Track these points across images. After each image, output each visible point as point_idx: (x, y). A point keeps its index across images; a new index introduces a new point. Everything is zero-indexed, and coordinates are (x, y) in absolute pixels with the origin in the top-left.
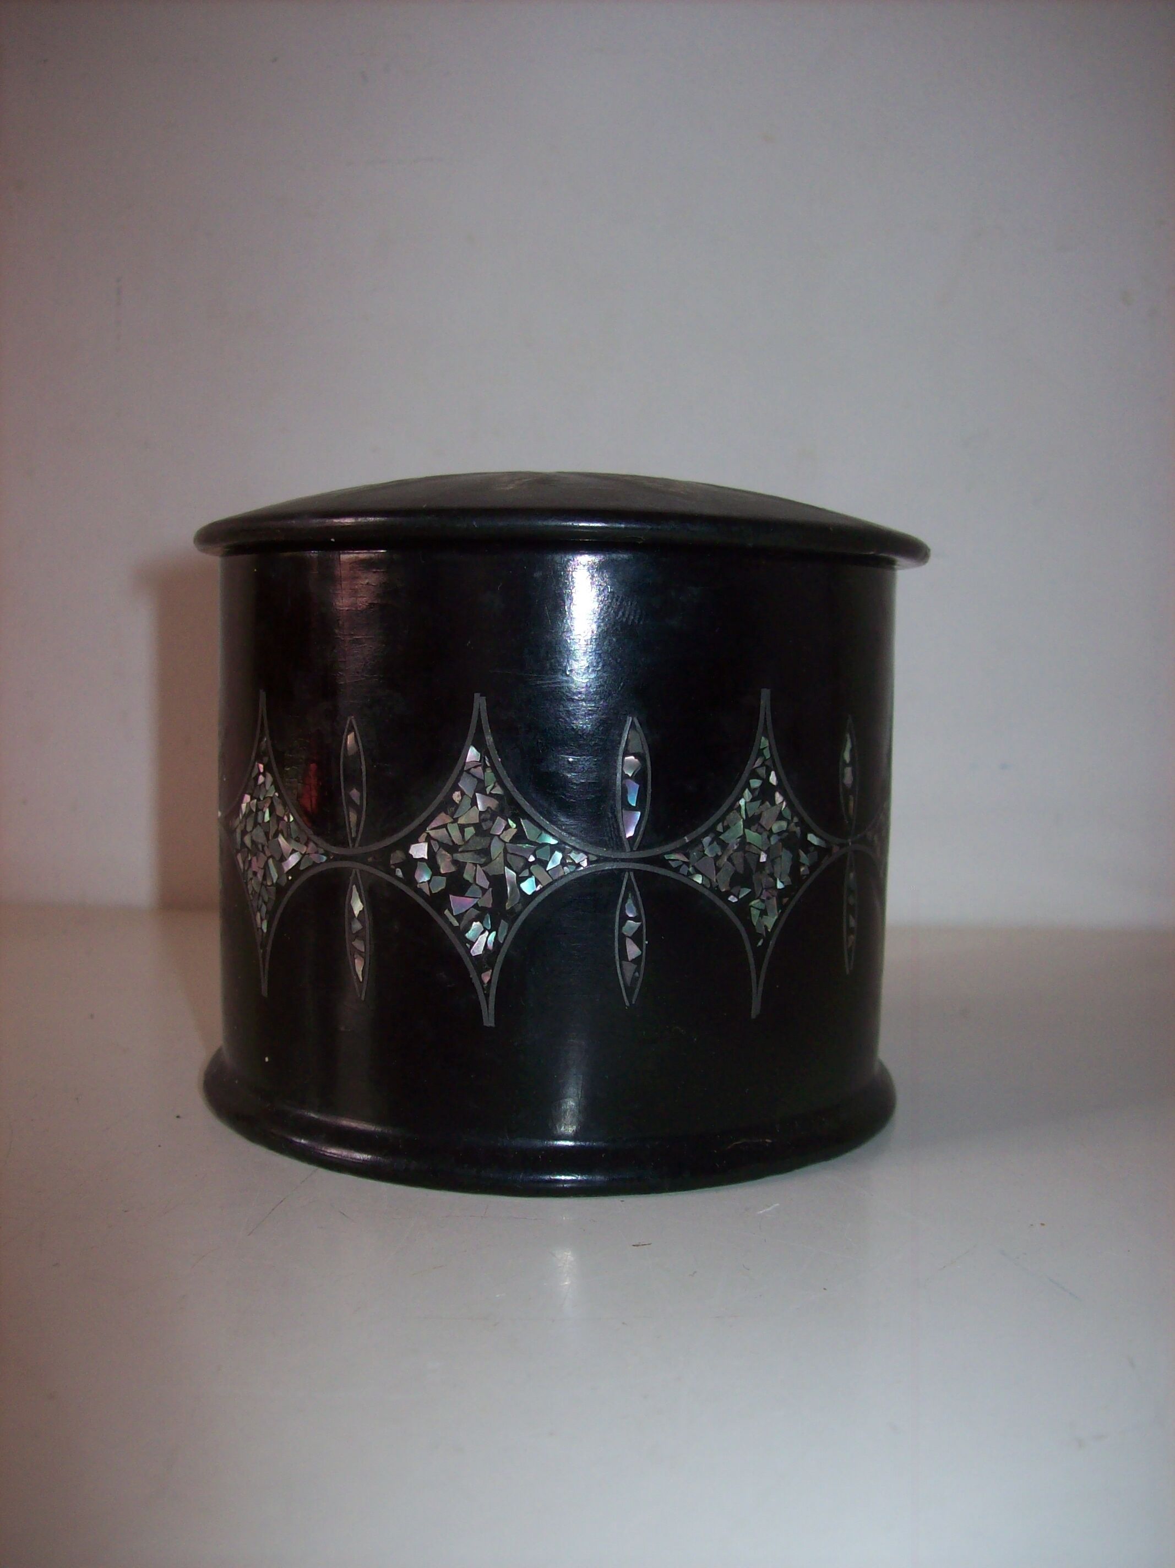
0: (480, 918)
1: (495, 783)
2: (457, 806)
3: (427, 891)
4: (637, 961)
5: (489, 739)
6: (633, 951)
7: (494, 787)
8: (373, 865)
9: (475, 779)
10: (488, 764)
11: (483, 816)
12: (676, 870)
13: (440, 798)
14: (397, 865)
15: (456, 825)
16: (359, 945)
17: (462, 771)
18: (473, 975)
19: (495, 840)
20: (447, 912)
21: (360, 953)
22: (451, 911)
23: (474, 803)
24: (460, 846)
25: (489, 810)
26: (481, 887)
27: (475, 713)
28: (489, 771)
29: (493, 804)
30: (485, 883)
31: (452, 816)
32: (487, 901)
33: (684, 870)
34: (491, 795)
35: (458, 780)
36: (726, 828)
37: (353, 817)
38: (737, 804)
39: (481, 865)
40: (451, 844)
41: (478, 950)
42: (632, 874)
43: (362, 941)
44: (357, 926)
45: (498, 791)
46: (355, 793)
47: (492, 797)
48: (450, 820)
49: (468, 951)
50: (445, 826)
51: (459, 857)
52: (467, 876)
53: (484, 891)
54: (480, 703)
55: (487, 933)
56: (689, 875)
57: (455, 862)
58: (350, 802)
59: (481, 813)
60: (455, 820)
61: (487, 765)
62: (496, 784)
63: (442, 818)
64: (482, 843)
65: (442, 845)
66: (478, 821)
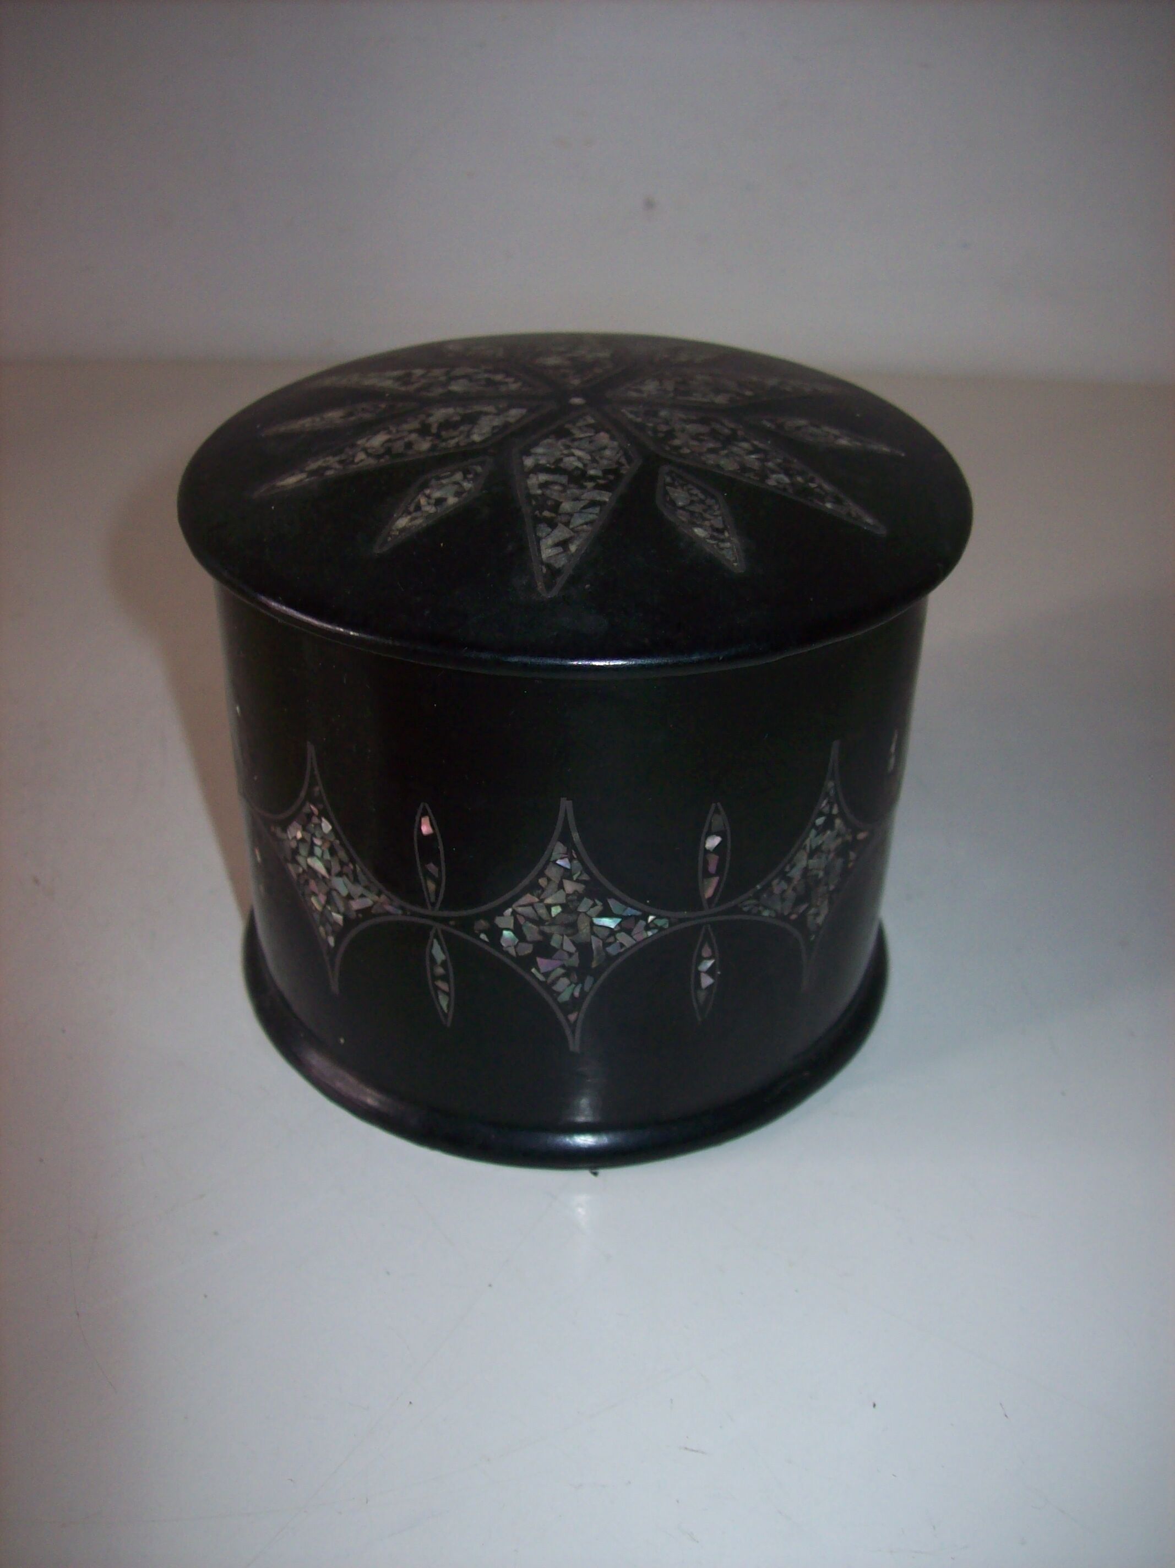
0: (566, 975)
1: (581, 872)
2: (543, 890)
3: (512, 951)
4: (710, 988)
5: (576, 836)
6: (707, 981)
7: (580, 875)
8: (455, 927)
9: (563, 869)
10: (575, 856)
11: (570, 898)
12: (749, 913)
13: (526, 882)
14: (482, 931)
15: (541, 904)
16: (442, 985)
17: (548, 862)
18: (560, 1016)
19: (582, 917)
20: (533, 970)
21: (444, 992)
22: (538, 970)
23: (561, 886)
24: (547, 921)
25: (576, 892)
26: (568, 952)
27: (561, 815)
28: (575, 862)
29: (580, 888)
30: (572, 949)
31: (538, 897)
32: (575, 961)
33: (754, 911)
34: (578, 881)
35: (545, 867)
36: (792, 867)
37: (431, 886)
38: (804, 844)
39: (568, 935)
40: (537, 919)
41: (565, 997)
42: (709, 926)
43: (446, 984)
44: (440, 971)
45: (585, 877)
46: (432, 867)
47: (578, 882)
48: (537, 900)
49: (555, 1000)
50: (531, 905)
51: (546, 929)
52: (554, 943)
53: (570, 954)
54: (566, 805)
55: (573, 985)
56: (759, 913)
57: (542, 933)
58: (427, 874)
59: (568, 895)
60: (541, 901)
61: (573, 856)
62: (583, 872)
63: (528, 898)
64: (571, 918)
65: (528, 919)
66: (565, 901)
